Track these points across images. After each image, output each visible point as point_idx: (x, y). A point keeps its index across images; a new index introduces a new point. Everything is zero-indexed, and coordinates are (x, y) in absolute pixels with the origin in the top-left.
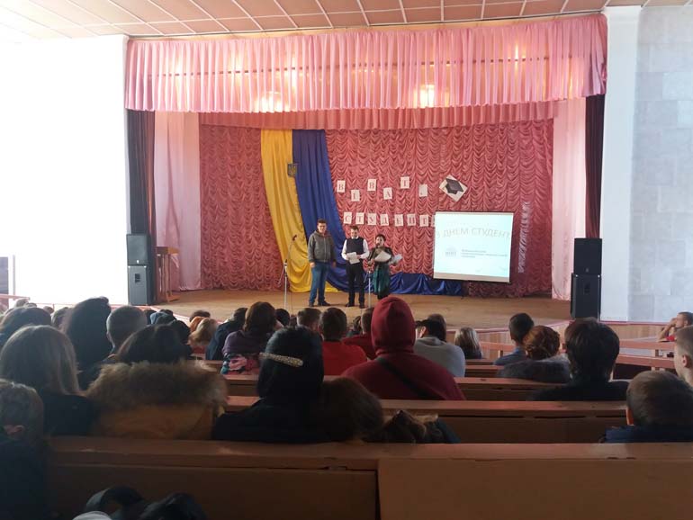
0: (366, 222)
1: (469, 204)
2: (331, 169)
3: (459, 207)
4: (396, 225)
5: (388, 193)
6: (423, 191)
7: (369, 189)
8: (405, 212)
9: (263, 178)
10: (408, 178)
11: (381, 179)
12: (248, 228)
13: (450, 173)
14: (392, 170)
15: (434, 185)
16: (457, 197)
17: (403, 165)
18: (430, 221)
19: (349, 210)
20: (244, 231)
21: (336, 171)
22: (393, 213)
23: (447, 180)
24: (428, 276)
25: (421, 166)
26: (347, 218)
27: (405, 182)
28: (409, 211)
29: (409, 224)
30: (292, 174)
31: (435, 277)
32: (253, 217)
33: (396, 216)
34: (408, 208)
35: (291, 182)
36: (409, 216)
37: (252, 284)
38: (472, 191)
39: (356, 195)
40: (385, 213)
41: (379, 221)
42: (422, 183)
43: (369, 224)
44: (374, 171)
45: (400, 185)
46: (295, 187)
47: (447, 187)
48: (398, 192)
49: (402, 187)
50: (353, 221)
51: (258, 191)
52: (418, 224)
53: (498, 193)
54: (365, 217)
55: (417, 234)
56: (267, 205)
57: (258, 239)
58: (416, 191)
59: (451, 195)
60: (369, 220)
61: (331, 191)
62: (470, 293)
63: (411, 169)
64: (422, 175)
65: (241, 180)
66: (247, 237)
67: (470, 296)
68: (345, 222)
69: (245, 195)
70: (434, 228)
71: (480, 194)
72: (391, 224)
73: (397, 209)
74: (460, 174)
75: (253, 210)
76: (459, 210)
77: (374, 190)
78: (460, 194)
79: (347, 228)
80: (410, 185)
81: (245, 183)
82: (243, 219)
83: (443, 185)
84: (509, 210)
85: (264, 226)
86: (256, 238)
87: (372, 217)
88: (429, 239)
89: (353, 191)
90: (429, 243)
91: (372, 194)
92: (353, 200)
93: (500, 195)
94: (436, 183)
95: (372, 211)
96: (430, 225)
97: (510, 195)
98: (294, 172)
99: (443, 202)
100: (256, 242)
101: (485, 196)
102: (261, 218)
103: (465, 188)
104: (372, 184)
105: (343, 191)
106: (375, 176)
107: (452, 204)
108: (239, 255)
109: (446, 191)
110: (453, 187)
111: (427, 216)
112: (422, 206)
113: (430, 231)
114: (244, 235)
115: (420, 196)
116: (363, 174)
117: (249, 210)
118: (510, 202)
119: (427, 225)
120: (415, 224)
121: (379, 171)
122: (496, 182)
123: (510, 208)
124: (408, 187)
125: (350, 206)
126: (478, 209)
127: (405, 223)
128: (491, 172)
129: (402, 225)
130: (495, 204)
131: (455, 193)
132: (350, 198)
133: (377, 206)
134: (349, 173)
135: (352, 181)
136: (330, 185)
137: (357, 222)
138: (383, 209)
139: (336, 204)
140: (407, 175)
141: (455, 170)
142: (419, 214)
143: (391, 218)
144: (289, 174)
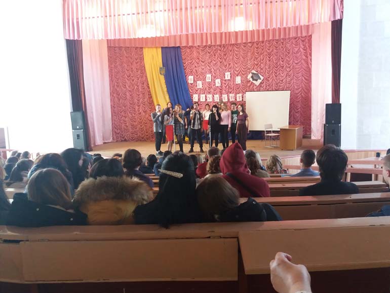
0: (206, 100)
1: (265, 86)
2: (185, 69)
3: (259, 89)
5: (218, 82)
6: (238, 80)
7: (207, 81)
8: (228, 93)
9: (146, 77)
10: (229, 73)
11: (214, 74)
12: (139, 106)
13: (253, 69)
14: (220, 69)
15: (244, 77)
16: (257, 83)
17: (226, 65)
18: (243, 98)
19: (196, 93)
20: (137, 107)
21: (188, 71)
22: (221, 94)
23: (253, 73)
25: (236, 66)
26: (195, 98)
27: (228, 76)
28: (231, 93)
29: (231, 100)
30: (162, 73)
32: (141, 100)
33: (223, 95)
34: (230, 91)
35: (162, 78)
36: (230, 95)
37: (143, 138)
38: (267, 79)
39: (200, 84)
40: (217, 94)
41: (213, 99)
42: (237, 76)
43: (208, 101)
44: (210, 70)
45: (225, 77)
46: (164, 81)
47: (252, 77)
48: (224, 82)
50: (199, 99)
51: (143, 84)
53: (281, 79)
54: (206, 97)
56: (149, 92)
57: (145, 112)
58: (234, 81)
59: (254, 82)
60: (208, 99)
61: (185, 82)
62: (266, 138)
63: (231, 68)
64: (237, 71)
65: (134, 78)
66: (139, 111)
69: (136, 87)
70: (245, 101)
71: (270, 81)
73: (224, 91)
74: (259, 70)
75: (141, 96)
76: (259, 91)
77: (210, 80)
80: (231, 77)
81: (136, 80)
82: (136, 101)
83: (249, 76)
84: (287, 89)
85: (148, 104)
87: (210, 97)
89: (198, 82)
91: (209, 83)
92: (198, 87)
93: (282, 81)
94: (245, 75)
95: (209, 93)
96: (243, 100)
97: (288, 80)
98: (163, 72)
99: (250, 86)
100: (144, 114)
101: (274, 82)
102: (146, 100)
103: (262, 78)
104: (209, 77)
105: (192, 82)
106: (211, 72)
107: (255, 87)
108: (135, 122)
109: (251, 80)
111: (241, 95)
112: (238, 88)
114: (137, 110)
115: (237, 83)
116: (203, 71)
117: (139, 95)
118: (288, 85)
119: (241, 100)
120: (234, 100)
121: (213, 70)
122: (280, 73)
123: (288, 88)
124: (229, 78)
125: (197, 91)
126: (270, 89)
127: (228, 99)
128: (277, 67)
129: (227, 100)
130: (280, 86)
131: (257, 81)
132: (197, 86)
133: (212, 90)
134: (195, 72)
135: (197, 76)
136: (184, 79)
137: (201, 100)
138: (216, 92)
139: (188, 90)
140: (229, 71)
141: (256, 67)
142: (236, 94)
143: (221, 97)
144: (160, 73)
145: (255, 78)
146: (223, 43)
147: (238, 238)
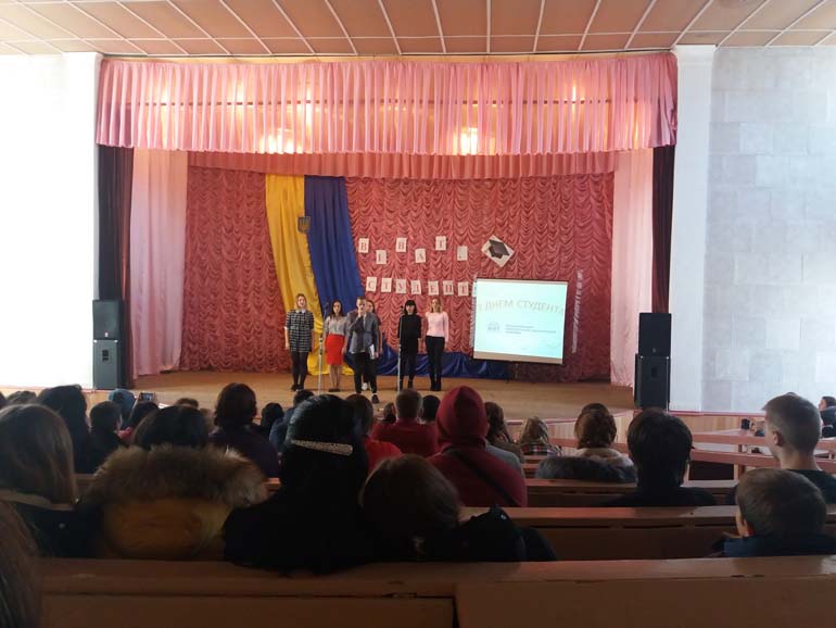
0: (394, 289)
1: (516, 271)
2: (352, 224)
3: (504, 274)
4: (430, 293)
5: (420, 255)
6: (463, 253)
7: (398, 250)
8: (441, 278)
9: (268, 233)
10: (445, 238)
11: (412, 238)
13: (494, 232)
14: (426, 228)
15: (474, 247)
16: (502, 262)
17: (439, 222)
18: (470, 290)
19: (373, 275)
20: (241, 298)
21: (358, 227)
22: (426, 280)
23: (492, 242)
24: (468, 355)
25: (460, 225)
26: (371, 284)
27: (441, 243)
28: (445, 278)
29: (445, 293)
30: (304, 229)
31: (475, 357)
32: (253, 281)
33: (429, 283)
34: (445, 273)
35: (302, 239)
36: (445, 283)
37: (249, 365)
38: (520, 255)
39: (381, 257)
40: (416, 279)
41: (409, 289)
42: (461, 244)
43: (397, 292)
44: (404, 229)
45: (434, 246)
46: (307, 245)
47: (491, 249)
48: (432, 255)
50: (379, 287)
51: (260, 248)
52: (456, 293)
53: (550, 257)
54: (393, 283)
55: (456, 306)
56: (273, 266)
57: (259, 308)
58: (454, 253)
59: (495, 259)
60: (398, 288)
61: (351, 251)
62: (517, 377)
63: (448, 228)
64: (461, 235)
65: (240, 235)
66: (245, 305)
67: (517, 380)
68: (368, 289)
69: (243, 254)
70: (475, 298)
71: (528, 259)
72: (424, 293)
73: (432, 275)
74: (505, 235)
75: (253, 272)
76: (504, 278)
77: (404, 250)
78: (505, 258)
80: (447, 246)
81: (244, 238)
82: (240, 283)
83: (485, 247)
84: (562, 279)
85: (267, 291)
86: (256, 307)
87: (401, 284)
88: (469, 312)
89: (378, 252)
90: (468, 315)
91: (402, 255)
92: (378, 262)
93: (552, 260)
94: (477, 245)
95: (401, 276)
96: (470, 294)
97: (563, 261)
98: (306, 226)
99: (486, 267)
100: (256, 312)
101: (535, 262)
102: (263, 282)
103: (511, 252)
104: (401, 244)
105: (367, 251)
106: (406, 234)
107: (496, 270)
108: (235, 328)
109: (489, 254)
110: (497, 250)
111: (467, 284)
112: (461, 271)
113: (470, 302)
114: (241, 303)
115: (459, 259)
116: (390, 230)
117: (248, 272)
118: (563, 270)
119: (466, 294)
120: (452, 293)
121: (410, 229)
122: (546, 247)
123: (564, 275)
124: (444, 248)
125: (375, 270)
126: (526, 277)
127: (441, 291)
128: (541, 233)
130: (547, 271)
131: (500, 257)
132: (375, 260)
133: (407, 270)
134: (373, 230)
135: (377, 239)
136: (350, 243)
137: (383, 290)
138: (415, 274)
139: (357, 267)
140: (443, 235)
141: (499, 229)
142: (457, 281)
143: (425, 285)
144: (299, 229)
145: (496, 252)
146: (434, 177)
147: (453, 598)
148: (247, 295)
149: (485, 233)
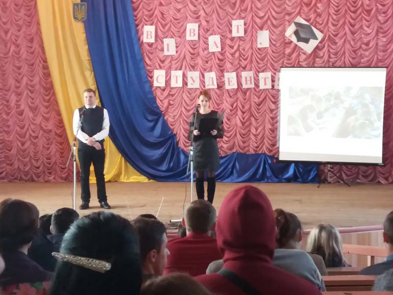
0: (185, 83)
1: (326, 57)
2: (135, 10)
3: (313, 61)
4: (227, 87)
5: (214, 43)
6: (263, 39)
7: (188, 38)
8: (239, 69)
9: (38, 24)
10: (242, 22)
11: (204, 23)
13: (299, 13)
14: (220, 11)
15: (277, 31)
16: (309, 47)
17: (235, 4)
18: (273, 81)
19: (161, 68)
20: (13, 98)
21: (142, 13)
22: (222, 71)
23: (297, 24)
24: (272, 157)
25: (259, 5)
26: (159, 78)
27: (238, 28)
28: (244, 68)
29: (245, 86)
30: (80, 17)
31: (280, 159)
32: (25, 79)
33: (226, 74)
34: (243, 63)
35: (79, 29)
36: (244, 74)
37: (26, 174)
38: (330, 39)
39: (170, 46)
40: (211, 71)
41: (203, 82)
42: (261, 28)
43: (190, 86)
44: (195, 13)
45: (231, 31)
46: (84, 36)
47: (296, 33)
48: (228, 42)
49: (235, 34)
50: (168, 82)
51: (32, 41)
52: (257, 85)
53: (365, 40)
54: (184, 76)
55: (257, 100)
56: (45, 61)
57: (34, 109)
58: (253, 39)
59: (301, 44)
60: (190, 82)
61: (135, 41)
62: (330, 180)
63: (246, 10)
64: (261, 18)
65: (8, 26)
66: (18, 106)
67: (329, 183)
68: (156, 84)
69: (13, 48)
70: (278, 91)
71: (340, 43)
72: (220, 87)
73: (228, 65)
74: (313, 16)
75: (25, 69)
76: (312, 65)
77: (196, 38)
78: (313, 44)
79: (158, 93)
80: (246, 31)
81: (13, 30)
82: (11, 82)
83: (290, 31)
84: (380, 64)
85: (42, 91)
86: (30, 107)
87: (194, 77)
88: (273, 106)
89: (166, 41)
90: (272, 111)
91: (193, 44)
92: (166, 53)
93: (367, 44)
94: (280, 29)
95: (193, 68)
96: (273, 86)
97: (380, 44)
98: (83, 14)
99: (290, 55)
100: (31, 115)
101: (348, 46)
102: (36, 80)
103: (320, 35)
104: (192, 30)
105: (152, 40)
106: (197, 18)
107: (303, 57)
108: (8, 133)
109: (294, 39)
111: (268, 74)
112: (262, 59)
113: (274, 96)
114: (13, 104)
115: (259, 46)
116: (179, 16)
117: (19, 68)
118: (381, 54)
119: (269, 86)
120: (253, 86)
121: (202, 13)
122: (361, 27)
123: (381, 61)
124: (242, 34)
125: (163, 62)
126: (338, 64)
127: (239, 84)
128: (354, 12)
129: (236, 87)
130: (362, 57)
131: (306, 41)
132: (162, 50)
133: (199, 61)
134: (159, 16)
135: (164, 26)
136: (133, 32)
137: (173, 84)
138: (208, 65)
139: (143, 59)
140: (240, 18)
141: (306, 9)
142: (258, 72)
143: (220, 77)
144: (75, 18)
145: (303, 35)
148: (19, 94)
149: (289, 14)
